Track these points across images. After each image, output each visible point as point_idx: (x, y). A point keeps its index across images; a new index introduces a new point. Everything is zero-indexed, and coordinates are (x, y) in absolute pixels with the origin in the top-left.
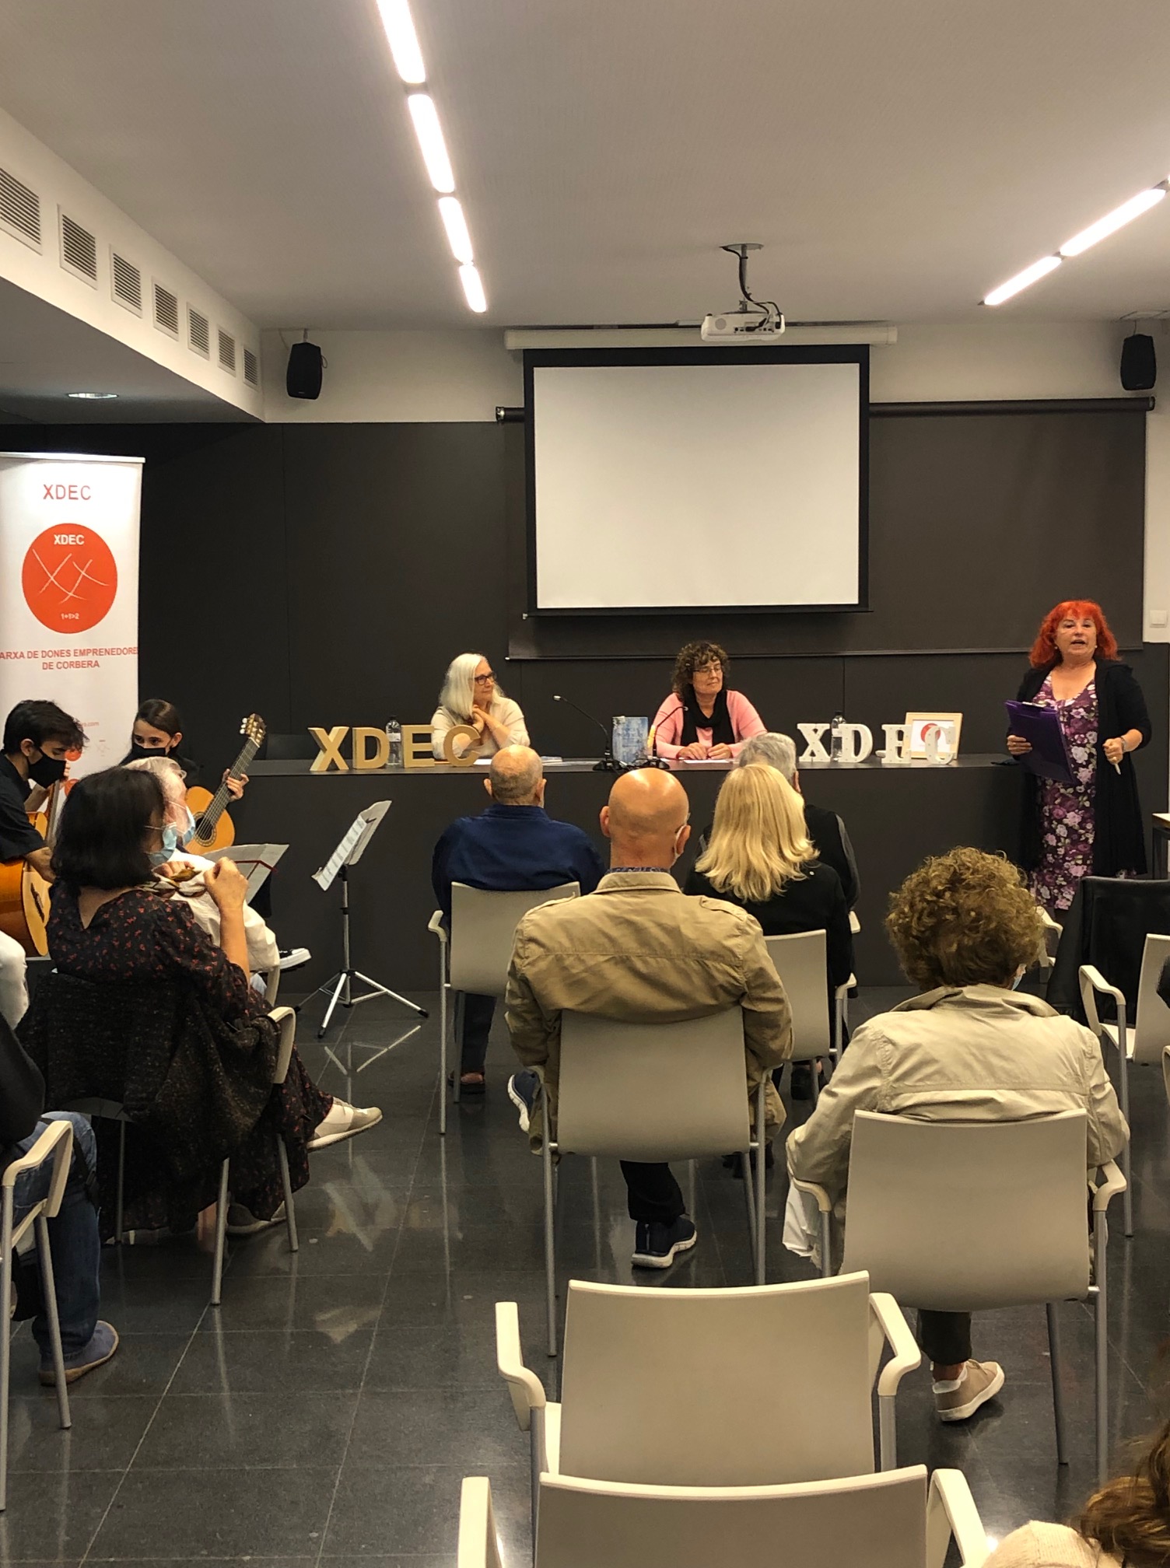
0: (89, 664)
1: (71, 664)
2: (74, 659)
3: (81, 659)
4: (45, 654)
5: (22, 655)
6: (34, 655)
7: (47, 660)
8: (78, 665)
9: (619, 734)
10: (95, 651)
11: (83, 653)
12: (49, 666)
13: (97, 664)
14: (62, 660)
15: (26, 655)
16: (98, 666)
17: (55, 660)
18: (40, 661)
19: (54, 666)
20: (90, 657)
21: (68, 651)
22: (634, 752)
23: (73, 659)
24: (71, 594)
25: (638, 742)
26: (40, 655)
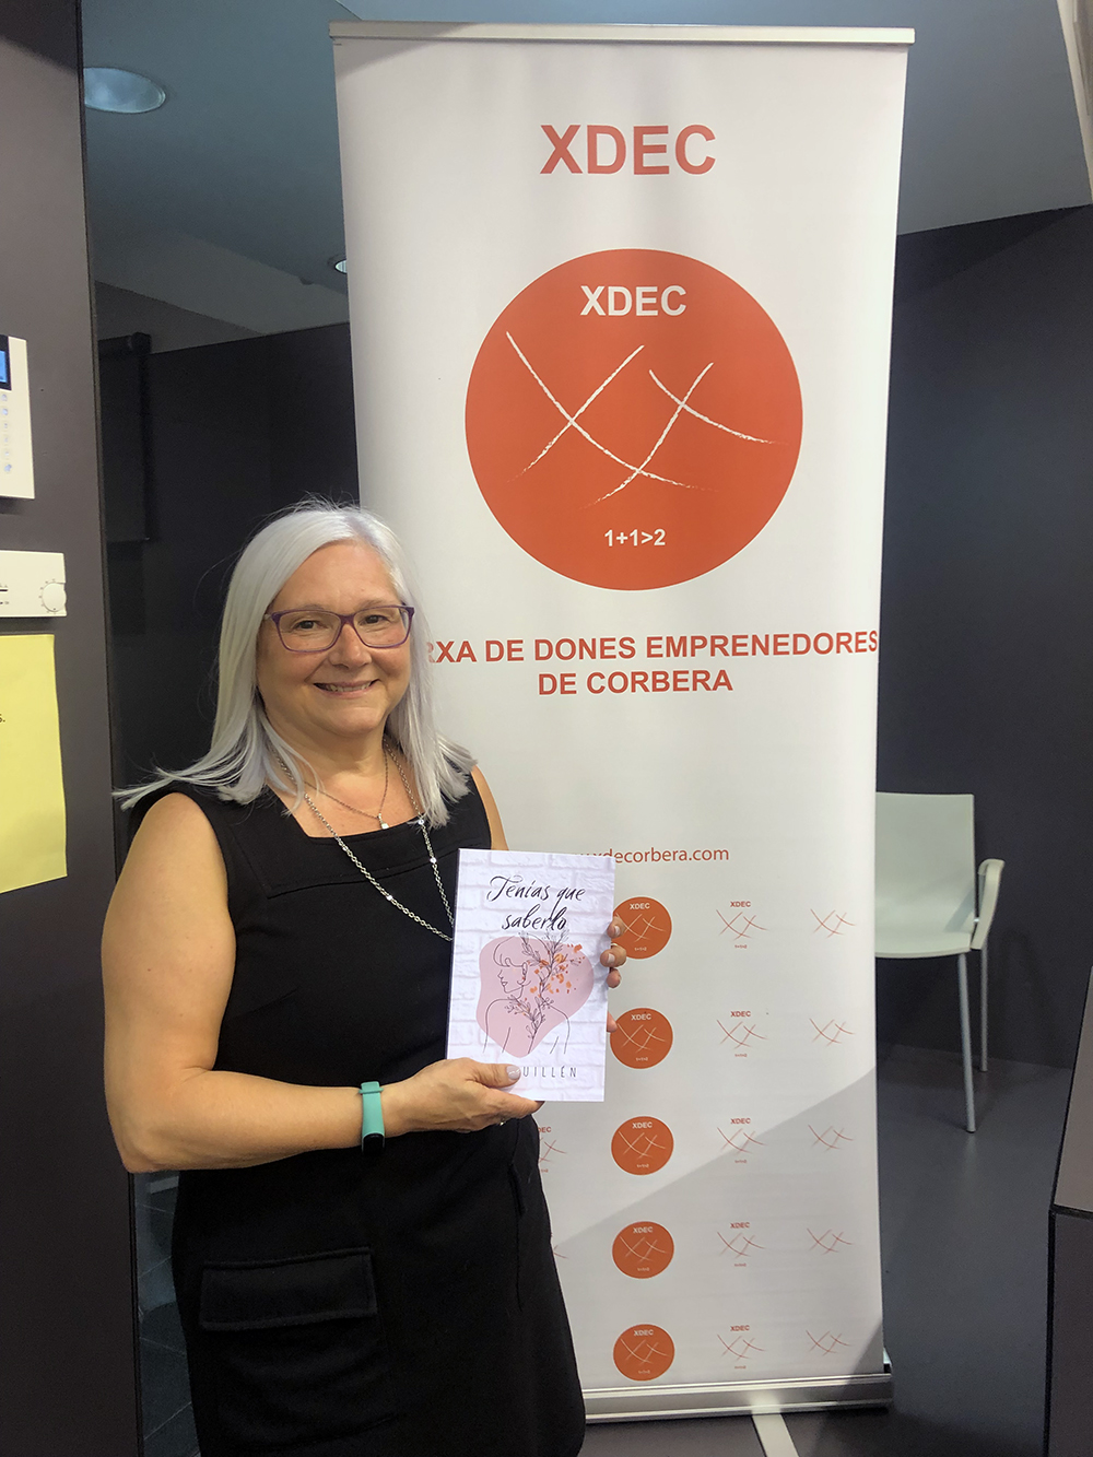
0: (700, 679)
1: (636, 681)
2: (650, 666)
3: (670, 664)
4: (548, 649)
5: (467, 651)
7: (555, 666)
8: (660, 682)
10: (717, 644)
11: (677, 647)
12: (564, 684)
13: (724, 680)
14: (607, 667)
15: (480, 652)
16: (727, 683)
17: (582, 667)
18: (530, 668)
19: (580, 684)
20: (703, 660)
21: (627, 641)
23: (641, 663)
24: (638, 471)
26: (528, 650)
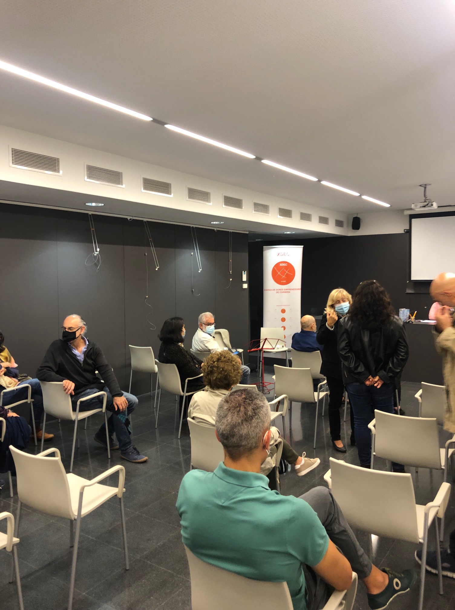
0: (288, 292)
1: (283, 292)
3: (286, 291)
4: (277, 290)
5: (271, 290)
6: (274, 290)
7: (277, 291)
8: (285, 293)
9: (401, 314)
10: (289, 289)
11: (286, 289)
12: (278, 292)
13: (289, 292)
14: (281, 291)
17: (279, 291)
18: (275, 291)
19: (279, 292)
20: (288, 291)
21: (283, 289)
22: (405, 318)
23: (284, 291)
24: (283, 277)
25: (406, 316)
26: (275, 290)
